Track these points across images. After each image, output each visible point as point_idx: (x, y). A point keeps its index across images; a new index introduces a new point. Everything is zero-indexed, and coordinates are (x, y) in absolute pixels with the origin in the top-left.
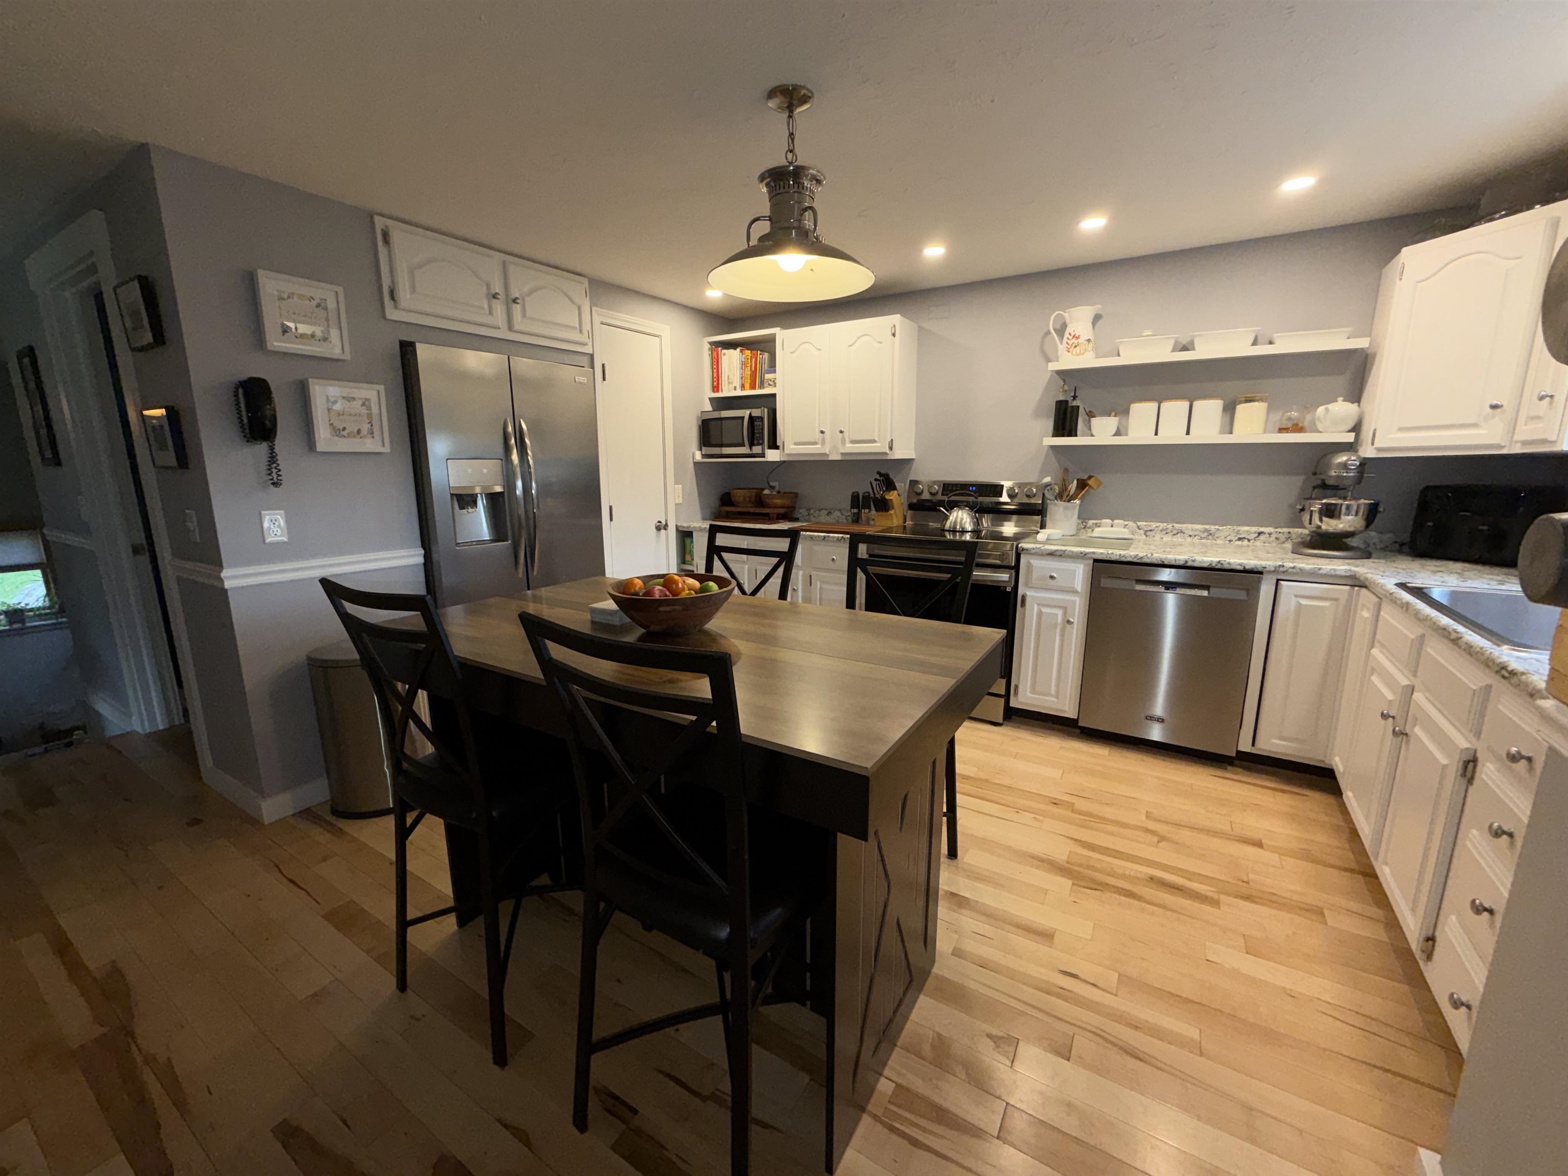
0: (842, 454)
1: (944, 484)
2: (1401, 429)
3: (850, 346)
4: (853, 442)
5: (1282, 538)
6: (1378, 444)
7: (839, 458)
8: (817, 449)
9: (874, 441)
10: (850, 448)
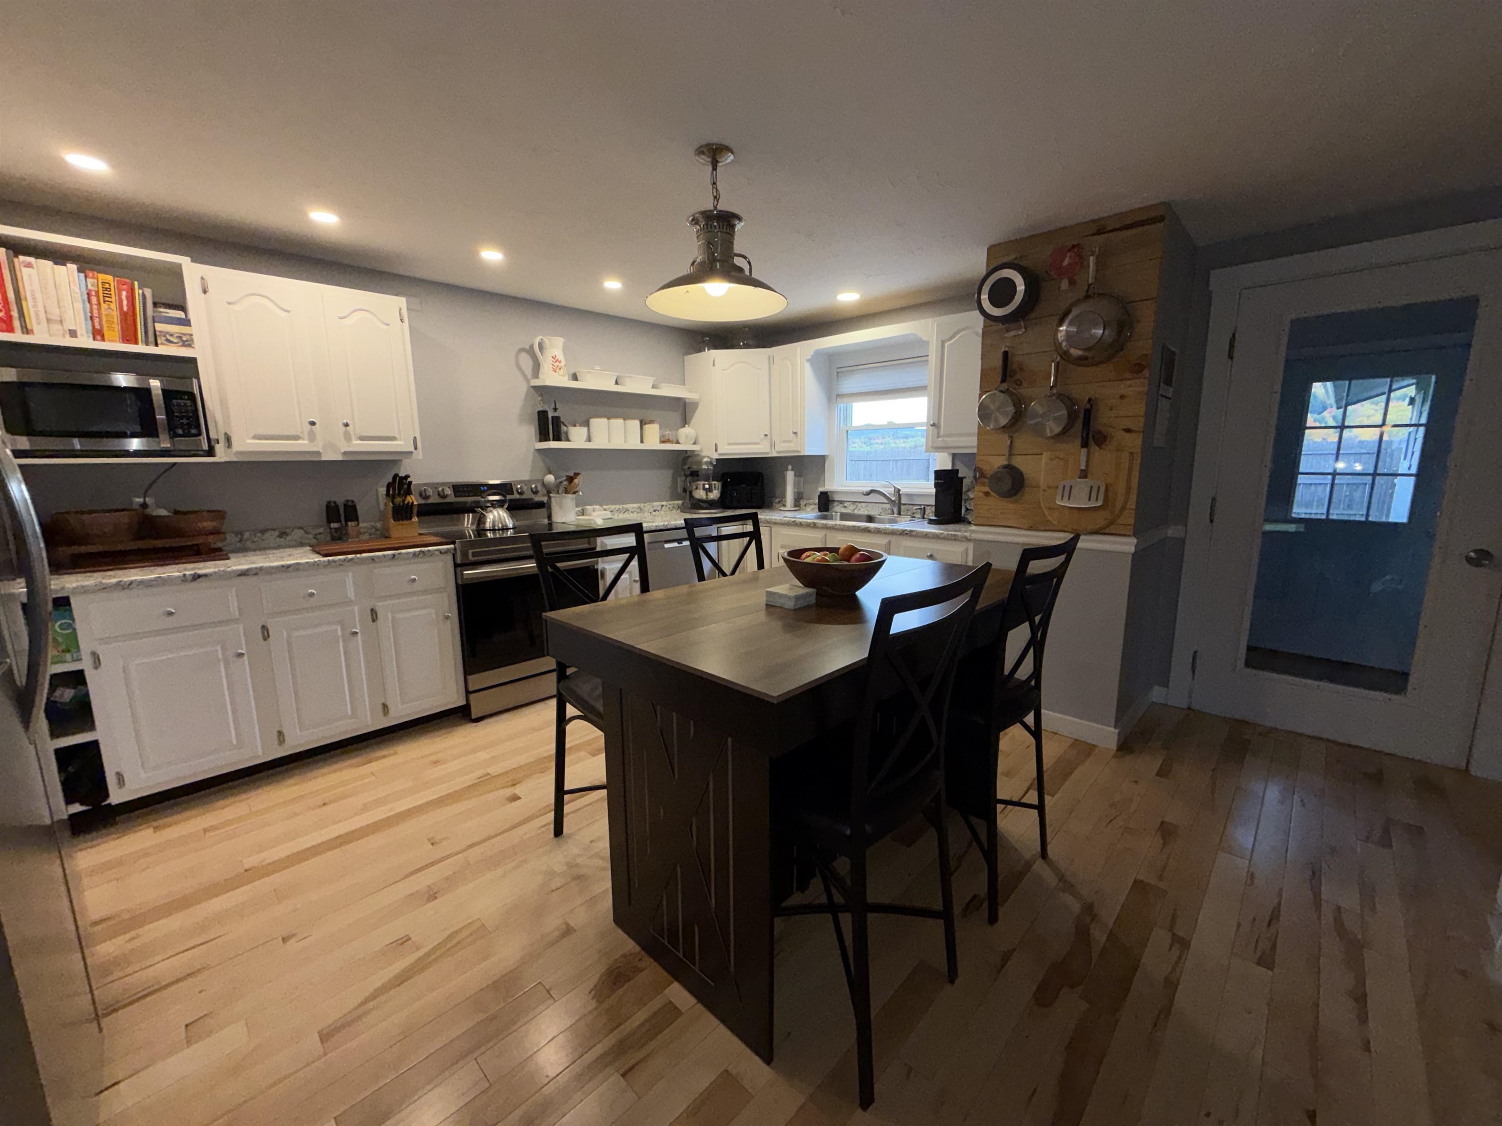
0: (345, 453)
1: (453, 486)
2: (729, 444)
3: (340, 318)
4: (362, 438)
5: (671, 507)
6: (720, 451)
7: (339, 458)
8: (303, 445)
9: (393, 438)
10: (358, 445)
